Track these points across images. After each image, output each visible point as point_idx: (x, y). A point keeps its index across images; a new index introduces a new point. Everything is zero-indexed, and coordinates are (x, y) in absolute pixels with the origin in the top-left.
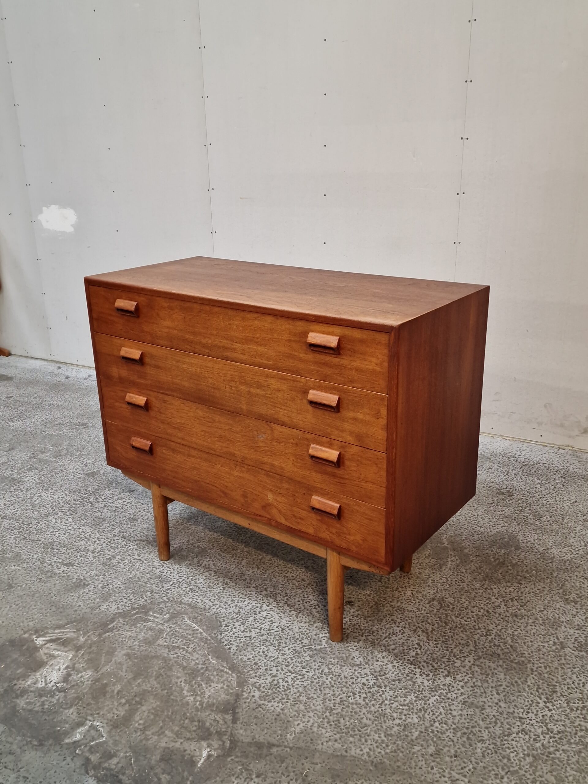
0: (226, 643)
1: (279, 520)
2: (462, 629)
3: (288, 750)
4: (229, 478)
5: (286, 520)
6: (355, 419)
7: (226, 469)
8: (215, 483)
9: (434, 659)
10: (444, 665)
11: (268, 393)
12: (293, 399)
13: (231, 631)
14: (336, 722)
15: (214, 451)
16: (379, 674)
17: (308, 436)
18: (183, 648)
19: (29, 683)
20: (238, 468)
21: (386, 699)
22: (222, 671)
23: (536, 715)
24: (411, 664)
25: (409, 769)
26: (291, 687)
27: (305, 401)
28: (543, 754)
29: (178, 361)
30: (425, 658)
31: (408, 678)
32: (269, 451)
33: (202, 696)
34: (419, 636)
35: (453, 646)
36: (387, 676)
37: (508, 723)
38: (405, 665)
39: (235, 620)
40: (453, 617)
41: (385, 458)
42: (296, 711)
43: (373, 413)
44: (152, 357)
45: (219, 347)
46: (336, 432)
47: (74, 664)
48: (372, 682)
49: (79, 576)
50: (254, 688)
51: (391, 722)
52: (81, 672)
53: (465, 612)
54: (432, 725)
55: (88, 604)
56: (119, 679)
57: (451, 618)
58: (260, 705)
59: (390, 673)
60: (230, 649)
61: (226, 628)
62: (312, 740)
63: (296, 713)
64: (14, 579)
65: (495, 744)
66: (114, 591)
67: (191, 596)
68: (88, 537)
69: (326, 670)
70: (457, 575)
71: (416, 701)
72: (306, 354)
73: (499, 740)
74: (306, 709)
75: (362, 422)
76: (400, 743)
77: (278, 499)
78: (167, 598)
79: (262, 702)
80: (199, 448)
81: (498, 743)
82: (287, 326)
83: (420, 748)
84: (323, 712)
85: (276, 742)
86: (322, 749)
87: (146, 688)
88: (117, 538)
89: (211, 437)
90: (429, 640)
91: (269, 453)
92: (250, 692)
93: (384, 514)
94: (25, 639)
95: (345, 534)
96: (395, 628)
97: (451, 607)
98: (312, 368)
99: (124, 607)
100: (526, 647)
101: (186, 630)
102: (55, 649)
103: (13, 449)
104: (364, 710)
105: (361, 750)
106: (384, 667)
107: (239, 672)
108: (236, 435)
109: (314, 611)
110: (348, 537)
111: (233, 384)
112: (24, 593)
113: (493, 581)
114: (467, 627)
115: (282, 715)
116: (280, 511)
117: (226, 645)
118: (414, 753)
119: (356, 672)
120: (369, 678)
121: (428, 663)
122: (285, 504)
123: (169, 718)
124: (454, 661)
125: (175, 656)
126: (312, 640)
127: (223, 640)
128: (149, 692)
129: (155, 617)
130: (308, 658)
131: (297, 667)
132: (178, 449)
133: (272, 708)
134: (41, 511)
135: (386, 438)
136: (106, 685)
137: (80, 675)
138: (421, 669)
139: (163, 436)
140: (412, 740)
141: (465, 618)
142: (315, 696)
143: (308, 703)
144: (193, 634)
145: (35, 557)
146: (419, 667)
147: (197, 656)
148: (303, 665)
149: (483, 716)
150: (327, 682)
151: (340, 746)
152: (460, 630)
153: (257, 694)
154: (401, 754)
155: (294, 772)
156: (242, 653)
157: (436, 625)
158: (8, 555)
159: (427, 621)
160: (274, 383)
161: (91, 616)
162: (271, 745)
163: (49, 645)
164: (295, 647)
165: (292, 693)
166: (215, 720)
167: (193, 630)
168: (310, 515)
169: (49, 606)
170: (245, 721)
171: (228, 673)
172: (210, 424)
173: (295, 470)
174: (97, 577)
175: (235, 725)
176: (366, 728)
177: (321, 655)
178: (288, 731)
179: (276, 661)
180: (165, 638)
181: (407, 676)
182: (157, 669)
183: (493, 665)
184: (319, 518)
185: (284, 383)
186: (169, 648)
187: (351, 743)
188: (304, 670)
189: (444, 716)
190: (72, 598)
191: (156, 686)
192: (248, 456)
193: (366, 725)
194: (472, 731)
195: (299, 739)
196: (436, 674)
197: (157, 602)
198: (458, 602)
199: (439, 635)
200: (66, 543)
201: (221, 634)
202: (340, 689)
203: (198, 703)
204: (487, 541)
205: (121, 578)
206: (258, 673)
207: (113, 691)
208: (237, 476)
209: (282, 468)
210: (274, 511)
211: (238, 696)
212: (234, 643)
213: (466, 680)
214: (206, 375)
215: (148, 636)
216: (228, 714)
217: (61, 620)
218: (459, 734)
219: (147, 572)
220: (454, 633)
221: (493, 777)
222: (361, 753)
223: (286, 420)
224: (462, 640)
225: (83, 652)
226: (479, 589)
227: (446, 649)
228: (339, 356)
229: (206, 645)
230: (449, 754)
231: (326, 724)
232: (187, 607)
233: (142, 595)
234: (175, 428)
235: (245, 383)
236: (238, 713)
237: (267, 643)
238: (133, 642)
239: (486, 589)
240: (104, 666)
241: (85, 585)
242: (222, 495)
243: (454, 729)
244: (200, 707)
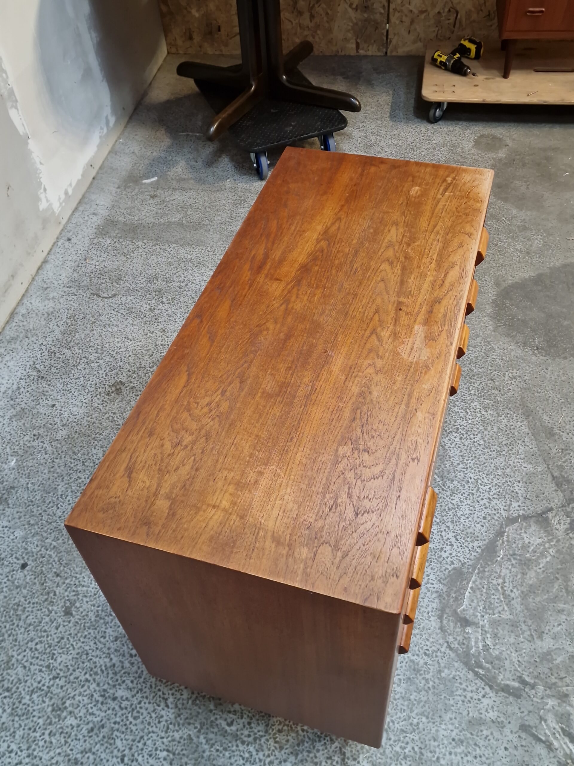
13: (457, 556)
14: (508, 445)
18: (502, 588)
21: (467, 422)
22: (508, 541)
39: (440, 560)
42: (514, 473)
51: (486, 416)
55: (498, 740)
58: (525, 498)
60: (479, 547)
61: (455, 562)
63: (517, 472)
69: (461, 466)
79: (521, 498)
83: (497, 397)
84: (504, 456)
85: (550, 475)
86: (536, 447)
92: (517, 511)
99: (480, 689)
101: (477, 599)
104: (486, 432)
107: (501, 527)
115: (524, 480)
117: (477, 552)
118: (504, 399)
119: (451, 446)
125: (515, 590)
127: (473, 557)
129: (476, 642)
130: (456, 483)
131: (469, 487)
133: (522, 489)
142: (493, 465)
144: (479, 589)
147: (504, 571)
150: (472, 462)
151: (526, 438)
153: (515, 505)
155: (565, 456)
156: (479, 535)
164: (447, 496)
166: (559, 523)
167: (474, 592)
170: (546, 502)
171: (508, 536)
175: (555, 507)
176: (501, 428)
177: (446, 474)
178: (535, 471)
179: (472, 504)
180: (499, 613)
186: (510, 601)
187: (519, 432)
188: (470, 481)
193: (499, 428)
195: (537, 463)
201: (464, 563)
202: (474, 452)
203: (552, 544)
206: (494, 512)
211: (526, 517)
212: (470, 547)
216: (548, 517)
225: (564, 688)
229: (486, 570)
232: (445, 616)
233: (450, 681)
237: (455, 519)
238: (522, 642)
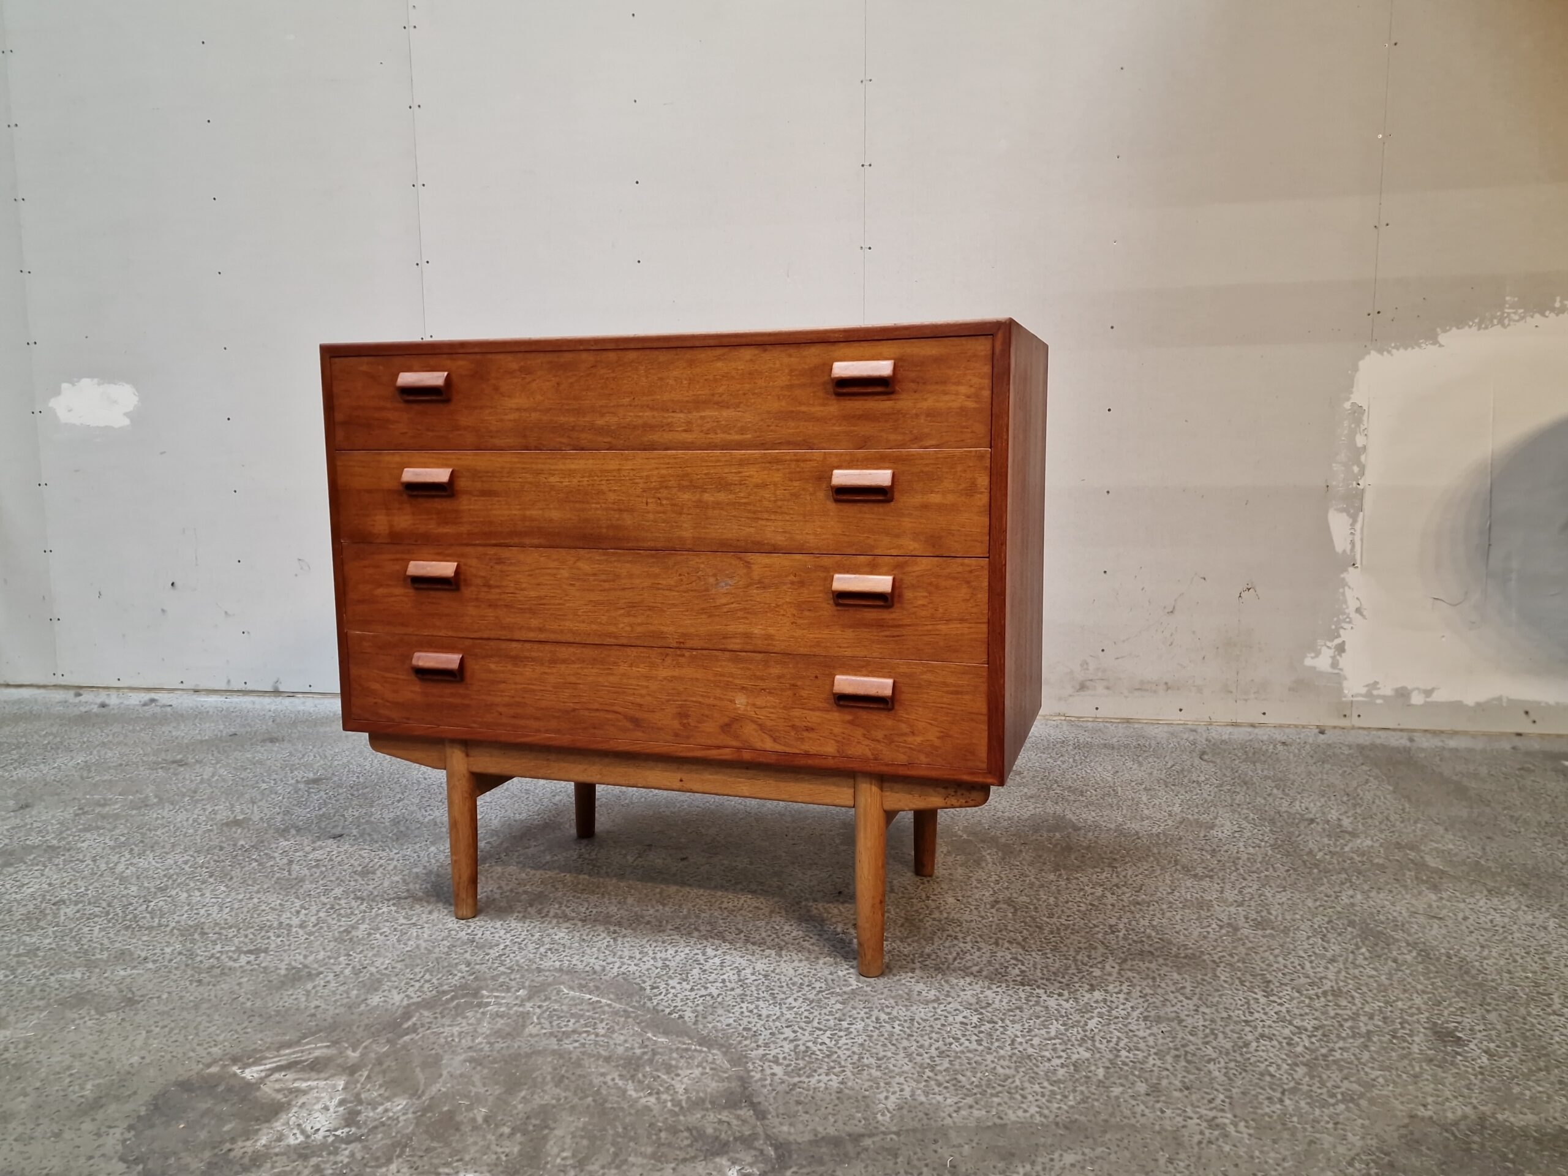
0: (667, 1011)
1: (759, 745)
3: (894, 1137)
4: (647, 687)
5: (775, 740)
6: (925, 507)
7: (643, 669)
8: (613, 705)
9: (1054, 973)
10: (1076, 978)
11: (742, 495)
12: (796, 495)
13: (667, 993)
14: (953, 1082)
15: (616, 637)
16: (979, 1006)
17: (826, 561)
18: (587, 1032)
19: (264, 1141)
20: (669, 660)
21: (1016, 1036)
22: (687, 1050)
23: (1265, 1014)
24: (1023, 985)
25: (1126, 1121)
26: (835, 1049)
27: (821, 495)
28: (1316, 1059)
29: (539, 472)
30: (1040, 975)
31: (1031, 1003)
32: (740, 610)
33: (671, 1092)
34: (1008, 949)
35: (1072, 953)
36: (994, 1006)
37: (1233, 1031)
38: (1013, 988)
39: (665, 978)
40: (1045, 919)
41: (986, 567)
42: (868, 1080)
43: (961, 487)
44: (475, 474)
45: (635, 427)
46: (886, 540)
47: (358, 1095)
48: (975, 1019)
49: (289, 964)
50: (767, 1064)
51: (1047, 1064)
52: (382, 1104)
53: (1058, 910)
54: (1117, 1056)
55: (336, 1001)
56: (478, 1100)
57: (1042, 920)
58: (795, 1085)
59: (997, 1002)
60: (681, 1017)
61: (655, 990)
62: (927, 1114)
63: (871, 1083)
64: (134, 989)
65: (1236, 1061)
66: (382, 974)
67: (555, 958)
68: (278, 907)
69: (883, 1016)
70: (1011, 869)
71: (1066, 1030)
72: (824, 405)
73: (1237, 1055)
74: (884, 1074)
75: (940, 508)
76: (1083, 1088)
77: (759, 702)
78: (508, 968)
79: (796, 1079)
80: (578, 640)
81: (1239, 1058)
82: (786, 360)
83: (1121, 1089)
84: (918, 1072)
85: (863, 1131)
86: (954, 1123)
87: (543, 1102)
88: (343, 902)
89: (608, 611)
90: (1027, 951)
91: (740, 614)
92: (762, 1070)
93: (985, 674)
94: (211, 1075)
95: (905, 734)
96: (962, 945)
97: (1031, 907)
98: (837, 428)
99: (419, 994)
100: (1182, 937)
101: (576, 1005)
102: (295, 1080)
103: (27, 806)
104: (989, 1058)
105: (1025, 1111)
106: (981, 996)
107: (722, 1046)
108: (667, 593)
109: (806, 944)
110: (910, 739)
111: (664, 493)
112: (171, 1007)
113: (1072, 870)
114: (1076, 927)
115: (847, 1091)
116: (762, 727)
117: (670, 1014)
118: (1117, 1098)
119: (939, 1011)
120: (966, 1014)
122: (774, 707)
123: (623, 1137)
124: (1088, 971)
125: (577, 1044)
126: (830, 982)
127: (660, 1008)
128: (554, 1107)
129: (496, 997)
130: (839, 1006)
131: (828, 1020)
132: (527, 654)
133: (822, 1085)
134: (146, 885)
135: (986, 530)
136: (451, 1115)
137: (380, 1109)
138: (1044, 989)
139: (493, 634)
140: (1100, 1081)
141: (1064, 917)
142: (889, 1054)
143: (884, 1066)
144: (594, 1009)
145: (168, 950)
146: (1038, 987)
147: (622, 1038)
148: (837, 1016)
149: (1188, 1030)
150: (897, 1031)
151: (984, 1112)
152: (1067, 932)
153: (778, 1070)
154: (1096, 1104)
155: (927, 1165)
156: (709, 1019)
157: (1025, 932)
158: (99, 956)
159: (1006, 929)
160: (755, 474)
161: (353, 1017)
162: (856, 1138)
163: (276, 1076)
164: (804, 995)
165: (843, 1057)
166: (720, 1122)
167: (591, 1004)
168: (828, 716)
169: (245, 1017)
170: (781, 1111)
171: (701, 1051)
172: (606, 585)
173: (798, 633)
174: (332, 961)
175: (767, 1122)
176: (1010, 1080)
177: (860, 998)
178: (875, 1111)
179: (783, 1019)
180: (540, 1024)
181: (1028, 1000)
182: (550, 1070)
183: (1153, 966)
184: (849, 717)
185: (778, 470)
186: (556, 1037)
187: (999, 1104)
188: (844, 1023)
189: (1126, 1040)
190: (294, 997)
191: (564, 1094)
192: (692, 630)
193: (1007, 1077)
194: (1186, 1053)
195: (902, 1117)
196: (1072, 990)
197: (488, 976)
198: (1039, 900)
199: (1039, 943)
200: (231, 921)
201: (650, 999)
202: (926, 1037)
203: (669, 1104)
205: (390, 955)
206: (761, 1041)
207: (474, 1120)
208: (665, 678)
209: (769, 637)
210: (749, 731)
211: (744, 1081)
212: (684, 1008)
213: (1126, 991)
214: (604, 487)
215: (499, 1026)
216: (741, 1108)
217: (284, 1034)
218: (1169, 1059)
219: (440, 938)
220: (1061, 937)
221: (1266, 1102)
222: (1028, 1115)
223: (780, 539)
224: (1079, 943)
225: (366, 1073)
226: (1058, 881)
227: (1063, 957)
228: (893, 396)
229: (630, 1020)
230: (1173, 1087)
231: (937, 1089)
232: (557, 975)
233: (449, 971)
234: (522, 611)
235: (693, 487)
236: (759, 1103)
237: (748, 998)
238: (473, 1041)
239: (1068, 879)
240: (427, 1085)
241: (310, 976)
242: (629, 725)
243: (1155, 1054)
244: (677, 1109)
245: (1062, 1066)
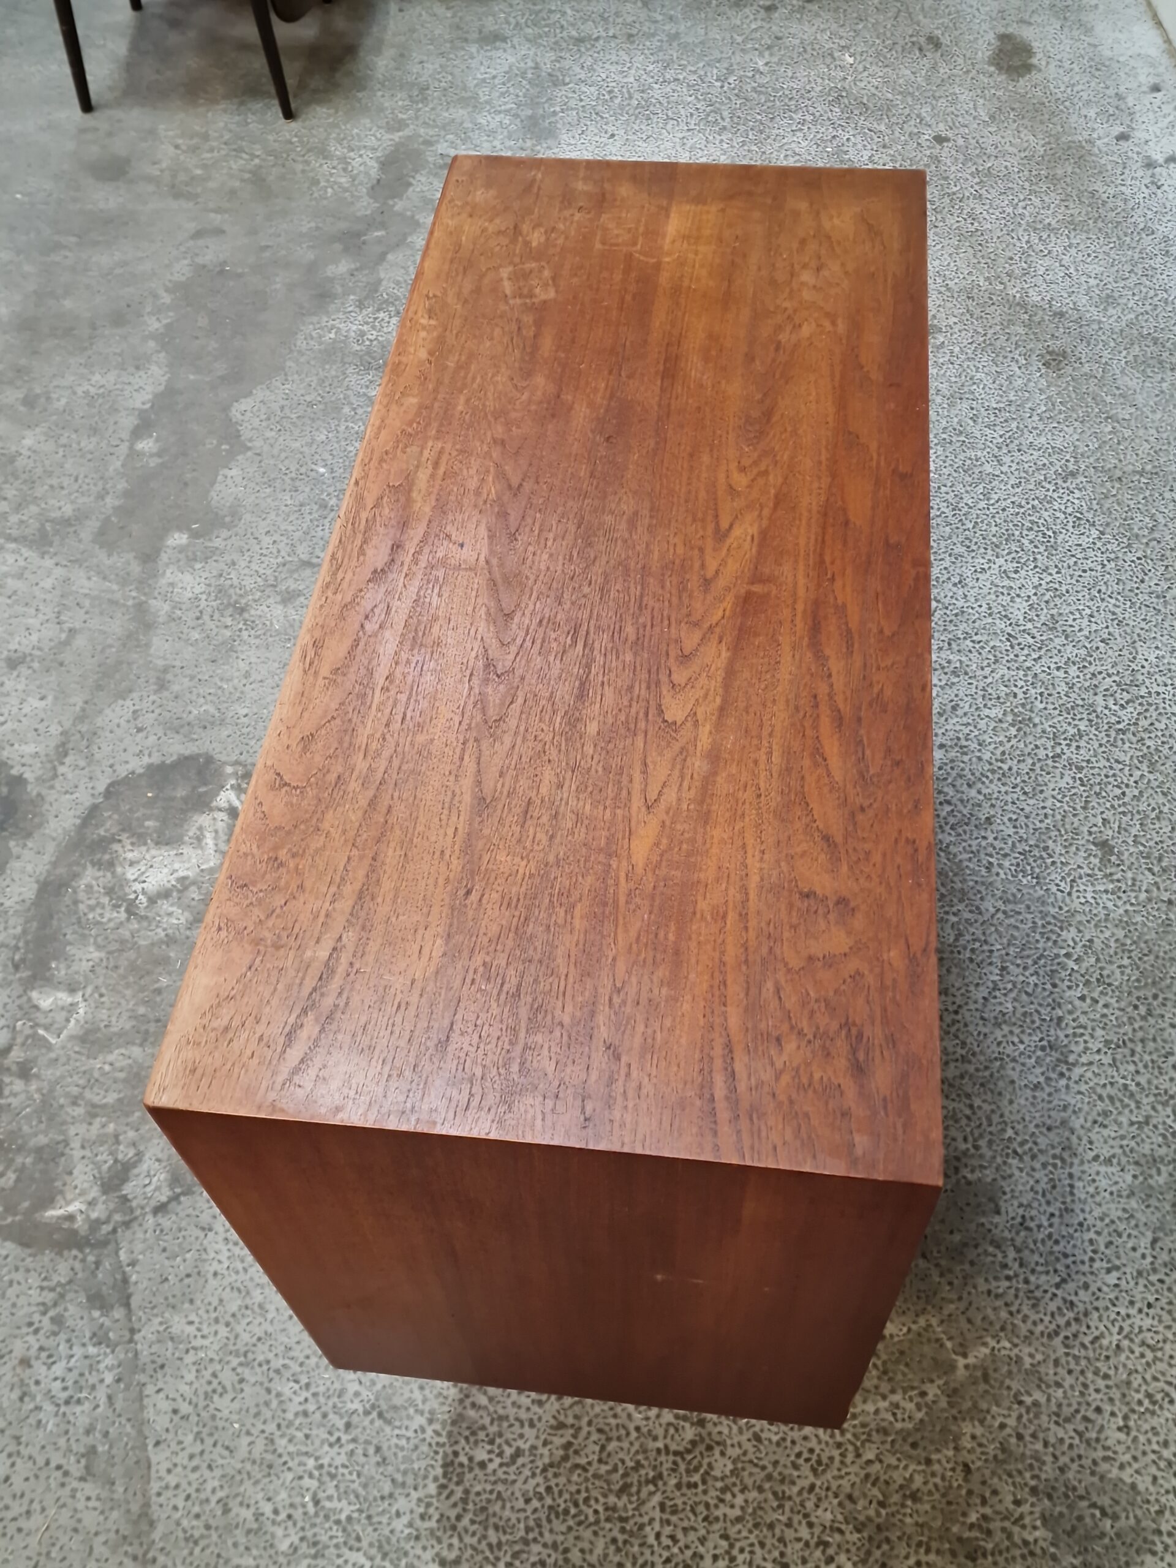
2: (621, 1538)
9: (484, 1509)
10: (474, 1541)
14: (220, 1390)
16: (383, 1410)
19: (130, 856)
24: (445, 1466)
30: (477, 1489)
31: (399, 1478)
34: (545, 1443)
35: (548, 1538)
36: (388, 1429)
38: (436, 1453)
40: (657, 1498)
42: (221, 1300)
47: (194, 883)
51: (260, 1495)
52: (180, 907)
53: (694, 1522)
57: (651, 1494)
59: (397, 1432)
62: (162, 1366)
63: (215, 1303)
70: (839, 1445)
71: (338, 1522)
74: (234, 1315)
76: (213, 1537)
84: (237, 1351)
90: (544, 1470)
94: (222, 773)
97: (696, 1478)
102: (216, 831)
105: (169, 1471)
106: (411, 1411)
113: (869, 1553)
114: (636, 1549)
115: (201, 1282)
120: (365, 1394)
121: (465, 1501)
124: (498, 1559)
136: (164, 962)
137: (173, 909)
138: (440, 1494)
141: (668, 1530)
143: (249, 1312)
146: (443, 1487)
151: (166, 1425)
152: (616, 1533)
154: (184, 1553)
155: (82, 1375)
157: (604, 1468)
159: (609, 1439)
162: (126, 1302)
163: (222, 816)
170: (165, 1226)
176: (226, 1453)
178: (167, 1315)
181: (405, 1473)
193: (233, 1450)
195: (157, 1342)
196: (439, 1534)
198: (724, 1490)
199: (573, 1488)
204: (1062, 1470)
207: (156, 981)
220: (597, 1522)
222: (163, 1474)
224: (582, 1551)
226: (810, 1525)
227: (532, 1523)
231: (207, 1374)
236: (180, 1203)
245: (258, 1516)
